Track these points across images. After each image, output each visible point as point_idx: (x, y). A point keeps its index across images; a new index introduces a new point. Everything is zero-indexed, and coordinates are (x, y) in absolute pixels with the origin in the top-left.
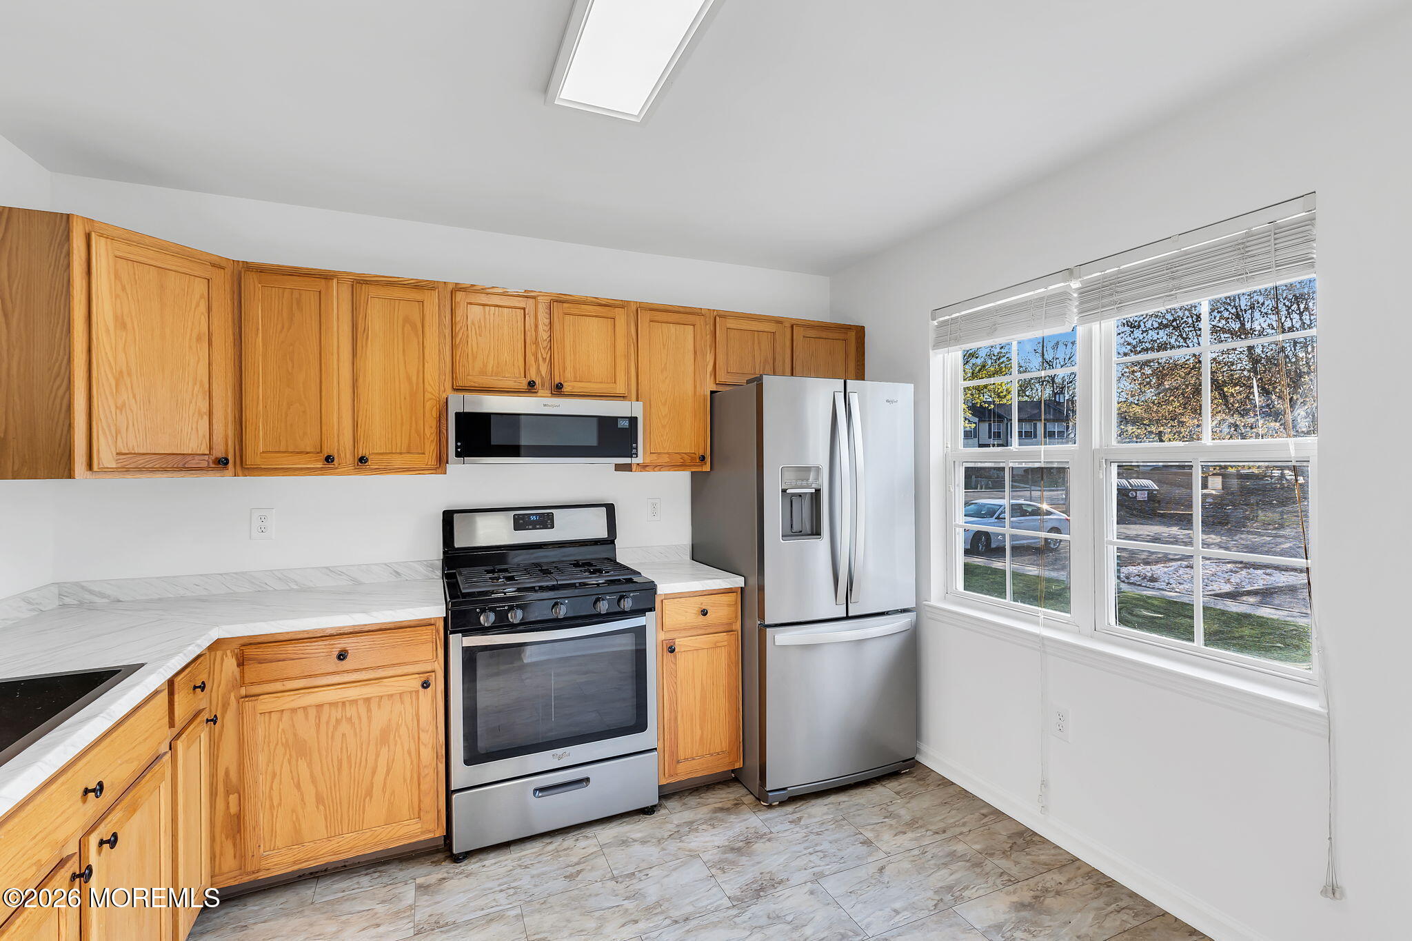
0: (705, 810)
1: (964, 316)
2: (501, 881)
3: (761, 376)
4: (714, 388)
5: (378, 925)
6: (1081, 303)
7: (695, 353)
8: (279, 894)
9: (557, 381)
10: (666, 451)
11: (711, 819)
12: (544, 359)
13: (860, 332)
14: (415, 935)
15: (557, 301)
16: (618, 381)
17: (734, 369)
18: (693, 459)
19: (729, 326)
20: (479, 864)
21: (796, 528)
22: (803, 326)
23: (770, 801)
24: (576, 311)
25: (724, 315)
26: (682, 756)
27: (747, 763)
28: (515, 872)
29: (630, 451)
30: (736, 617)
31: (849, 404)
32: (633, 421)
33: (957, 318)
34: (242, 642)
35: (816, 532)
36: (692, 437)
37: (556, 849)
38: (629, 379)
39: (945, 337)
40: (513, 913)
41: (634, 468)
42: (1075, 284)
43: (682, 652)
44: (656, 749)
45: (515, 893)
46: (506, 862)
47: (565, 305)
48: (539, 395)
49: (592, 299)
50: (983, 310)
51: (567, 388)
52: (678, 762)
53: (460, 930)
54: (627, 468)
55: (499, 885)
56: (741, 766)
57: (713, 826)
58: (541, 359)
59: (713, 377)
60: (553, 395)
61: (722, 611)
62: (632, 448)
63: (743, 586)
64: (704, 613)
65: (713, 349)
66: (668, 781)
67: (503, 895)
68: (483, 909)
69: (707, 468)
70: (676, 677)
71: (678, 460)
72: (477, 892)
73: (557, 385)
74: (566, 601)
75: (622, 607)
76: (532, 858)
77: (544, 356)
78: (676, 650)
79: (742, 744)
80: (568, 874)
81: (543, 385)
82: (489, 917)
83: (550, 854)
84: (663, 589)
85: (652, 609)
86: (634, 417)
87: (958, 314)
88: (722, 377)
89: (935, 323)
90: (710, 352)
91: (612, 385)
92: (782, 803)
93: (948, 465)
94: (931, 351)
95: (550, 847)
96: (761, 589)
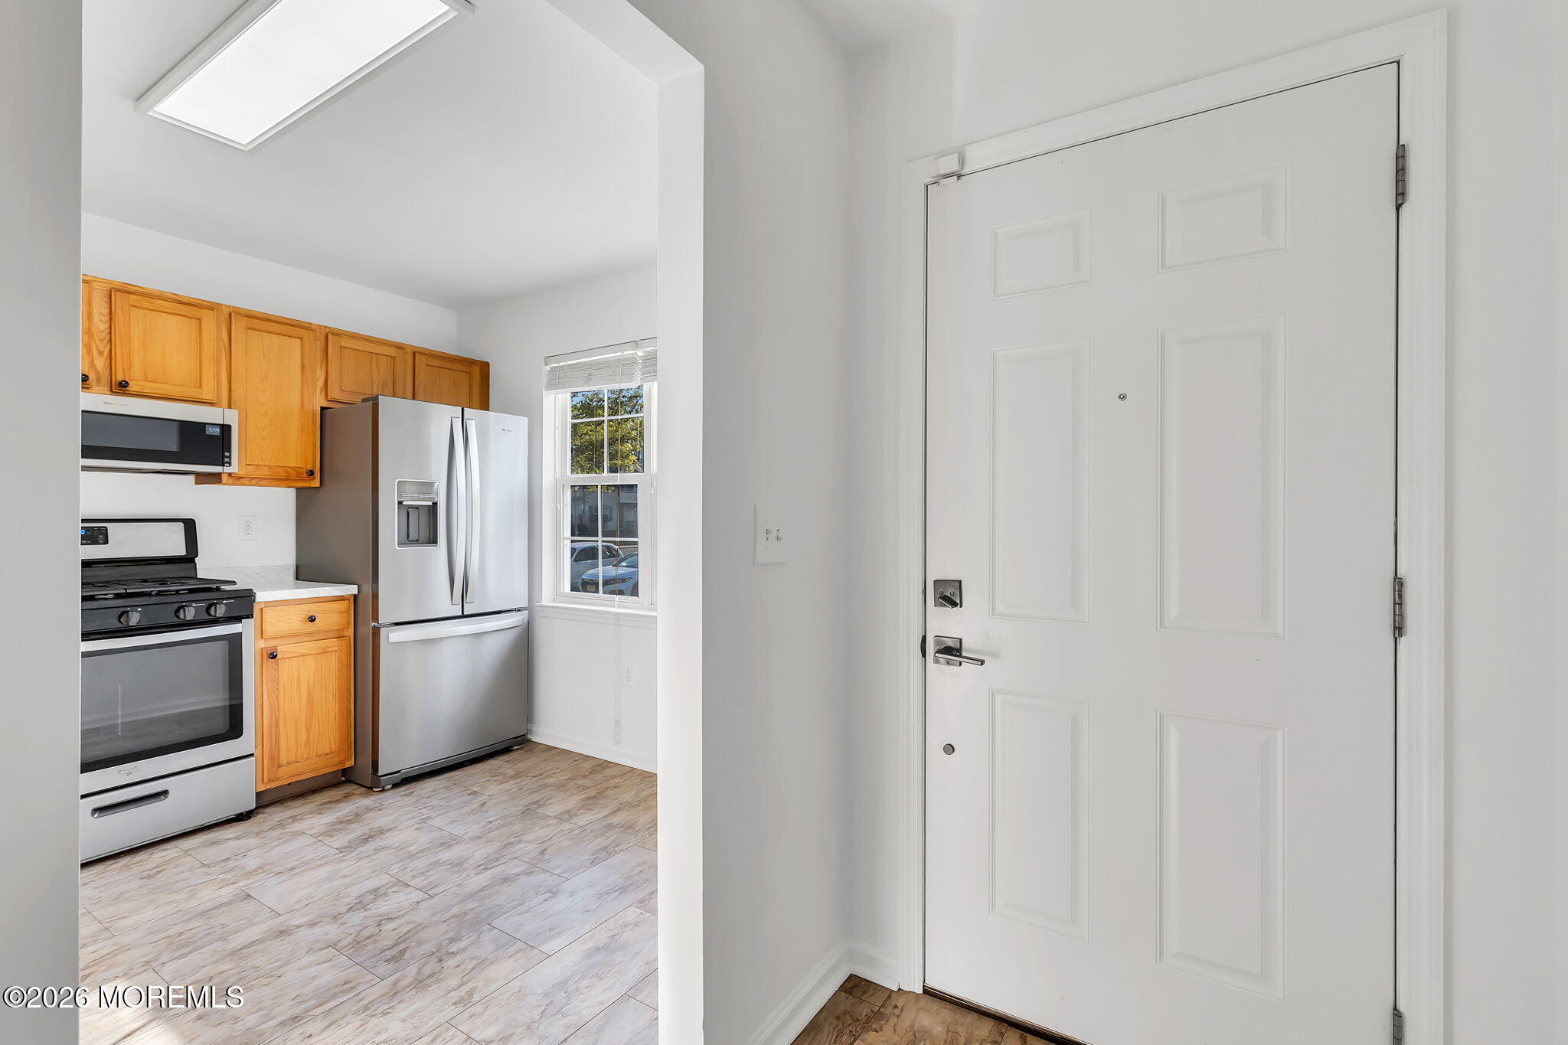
0: (312, 805)
1: (569, 365)
3: (377, 396)
4: (325, 404)
6: (643, 368)
7: (303, 367)
9: (120, 377)
10: (266, 464)
11: (319, 809)
12: (101, 353)
13: (484, 368)
15: (120, 291)
16: (203, 385)
17: (347, 386)
18: (298, 473)
19: (343, 344)
21: (412, 537)
22: (426, 354)
23: (382, 784)
24: (147, 305)
25: (338, 334)
26: (284, 760)
27: (358, 762)
29: (222, 459)
30: (348, 623)
31: (466, 429)
32: (226, 429)
33: (564, 366)
35: (433, 540)
36: (299, 451)
38: (219, 385)
39: (556, 381)
41: (225, 478)
42: (640, 353)
43: (285, 659)
44: (252, 755)
47: (132, 297)
48: (92, 391)
49: (169, 294)
50: (585, 362)
51: (133, 387)
52: (280, 766)
54: (216, 478)
56: (353, 765)
57: (321, 814)
58: (95, 352)
59: (323, 393)
60: (112, 392)
61: (333, 618)
62: (224, 457)
63: (357, 593)
64: (312, 619)
65: (324, 365)
66: (268, 787)
69: (316, 483)
70: (278, 683)
71: (283, 475)
73: (120, 383)
74: (139, 609)
75: (213, 614)
77: (101, 349)
78: (278, 657)
79: (353, 744)
80: (145, 876)
81: (98, 381)
84: (261, 596)
85: (250, 616)
86: (226, 425)
87: (564, 363)
88: (334, 394)
89: (548, 368)
90: (321, 368)
91: (198, 390)
92: (395, 786)
93: (558, 488)
94: (544, 392)
96: (375, 596)
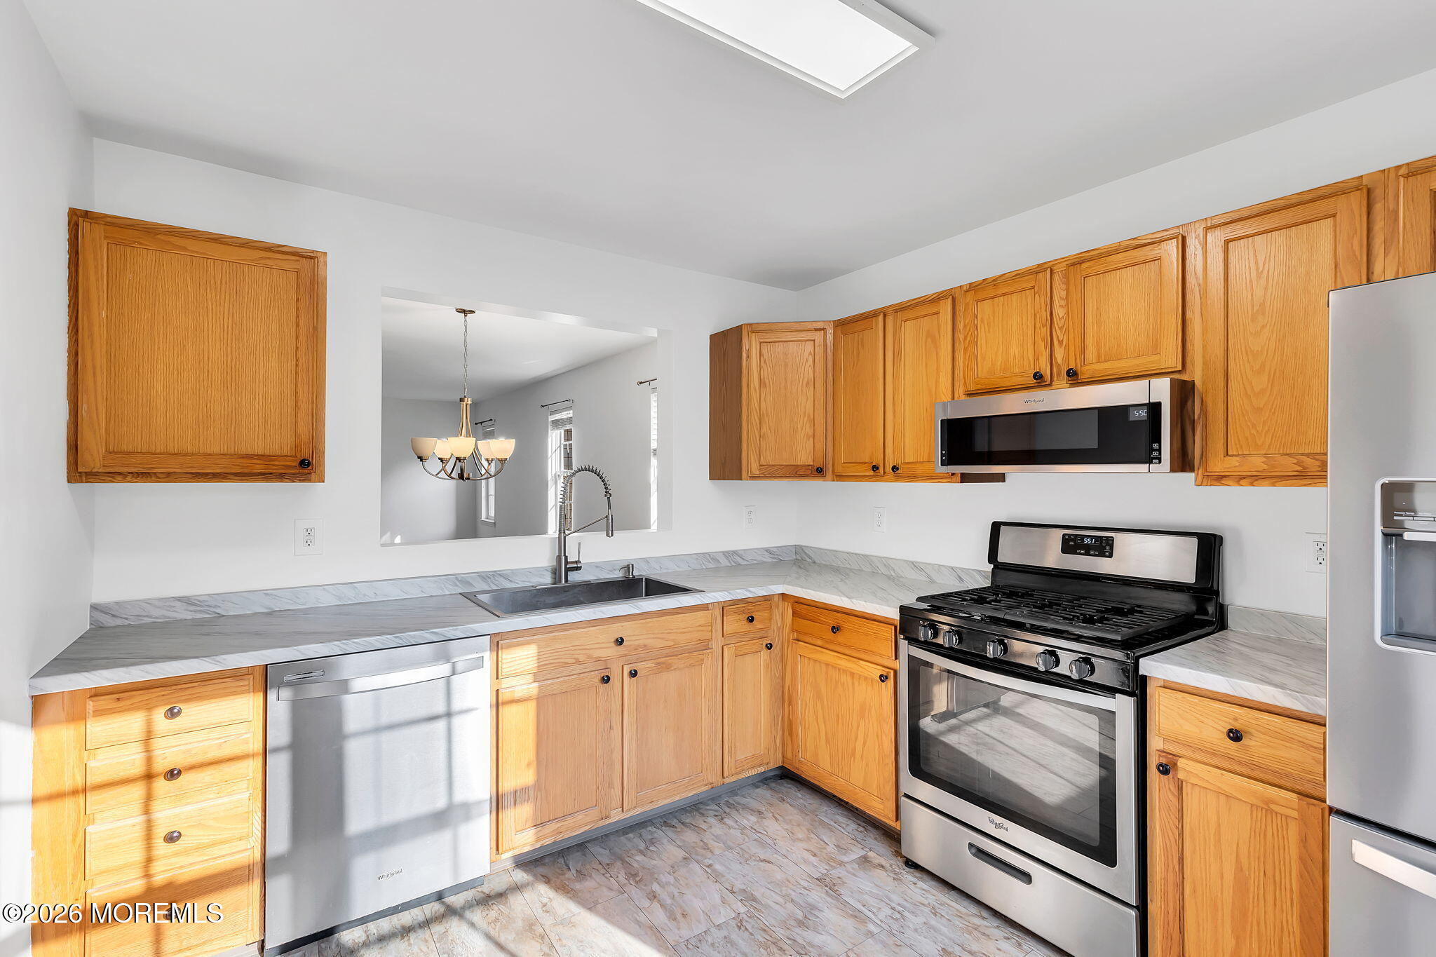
2: (905, 903)
5: (815, 855)
8: (816, 798)
14: (817, 879)
16: (1163, 350)
20: (915, 880)
28: (923, 908)
29: (1150, 453)
32: (1154, 410)
34: (796, 599)
37: (979, 926)
40: (872, 927)
45: (896, 920)
46: (930, 896)
51: (1085, 373)
53: (834, 902)
55: (899, 904)
62: (1152, 450)
67: (889, 912)
68: (864, 906)
72: (880, 893)
76: (950, 913)
80: (950, 950)
82: (857, 914)
83: (968, 924)
86: (1155, 404)
91: (1156, 357)
95: (978, 921)
